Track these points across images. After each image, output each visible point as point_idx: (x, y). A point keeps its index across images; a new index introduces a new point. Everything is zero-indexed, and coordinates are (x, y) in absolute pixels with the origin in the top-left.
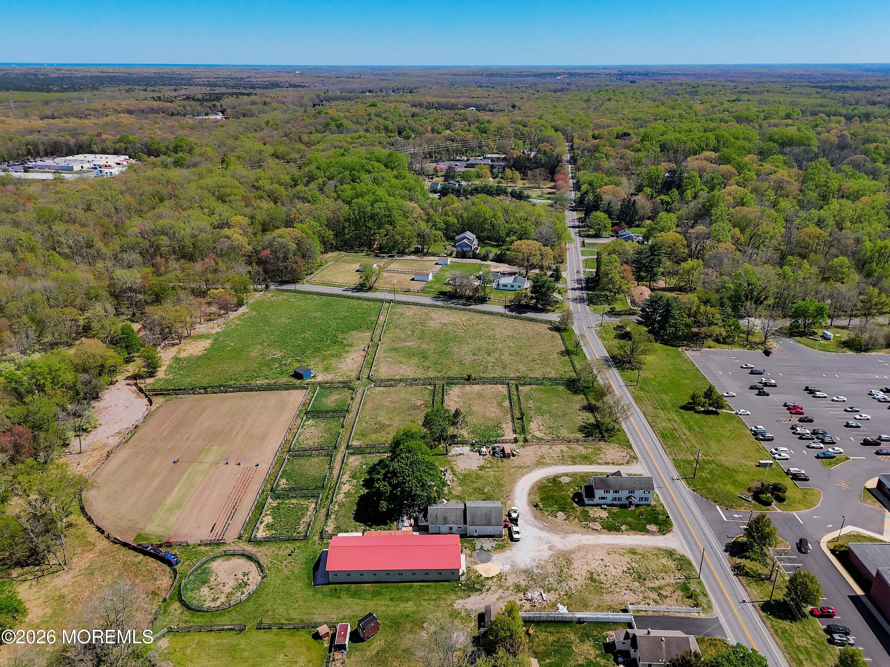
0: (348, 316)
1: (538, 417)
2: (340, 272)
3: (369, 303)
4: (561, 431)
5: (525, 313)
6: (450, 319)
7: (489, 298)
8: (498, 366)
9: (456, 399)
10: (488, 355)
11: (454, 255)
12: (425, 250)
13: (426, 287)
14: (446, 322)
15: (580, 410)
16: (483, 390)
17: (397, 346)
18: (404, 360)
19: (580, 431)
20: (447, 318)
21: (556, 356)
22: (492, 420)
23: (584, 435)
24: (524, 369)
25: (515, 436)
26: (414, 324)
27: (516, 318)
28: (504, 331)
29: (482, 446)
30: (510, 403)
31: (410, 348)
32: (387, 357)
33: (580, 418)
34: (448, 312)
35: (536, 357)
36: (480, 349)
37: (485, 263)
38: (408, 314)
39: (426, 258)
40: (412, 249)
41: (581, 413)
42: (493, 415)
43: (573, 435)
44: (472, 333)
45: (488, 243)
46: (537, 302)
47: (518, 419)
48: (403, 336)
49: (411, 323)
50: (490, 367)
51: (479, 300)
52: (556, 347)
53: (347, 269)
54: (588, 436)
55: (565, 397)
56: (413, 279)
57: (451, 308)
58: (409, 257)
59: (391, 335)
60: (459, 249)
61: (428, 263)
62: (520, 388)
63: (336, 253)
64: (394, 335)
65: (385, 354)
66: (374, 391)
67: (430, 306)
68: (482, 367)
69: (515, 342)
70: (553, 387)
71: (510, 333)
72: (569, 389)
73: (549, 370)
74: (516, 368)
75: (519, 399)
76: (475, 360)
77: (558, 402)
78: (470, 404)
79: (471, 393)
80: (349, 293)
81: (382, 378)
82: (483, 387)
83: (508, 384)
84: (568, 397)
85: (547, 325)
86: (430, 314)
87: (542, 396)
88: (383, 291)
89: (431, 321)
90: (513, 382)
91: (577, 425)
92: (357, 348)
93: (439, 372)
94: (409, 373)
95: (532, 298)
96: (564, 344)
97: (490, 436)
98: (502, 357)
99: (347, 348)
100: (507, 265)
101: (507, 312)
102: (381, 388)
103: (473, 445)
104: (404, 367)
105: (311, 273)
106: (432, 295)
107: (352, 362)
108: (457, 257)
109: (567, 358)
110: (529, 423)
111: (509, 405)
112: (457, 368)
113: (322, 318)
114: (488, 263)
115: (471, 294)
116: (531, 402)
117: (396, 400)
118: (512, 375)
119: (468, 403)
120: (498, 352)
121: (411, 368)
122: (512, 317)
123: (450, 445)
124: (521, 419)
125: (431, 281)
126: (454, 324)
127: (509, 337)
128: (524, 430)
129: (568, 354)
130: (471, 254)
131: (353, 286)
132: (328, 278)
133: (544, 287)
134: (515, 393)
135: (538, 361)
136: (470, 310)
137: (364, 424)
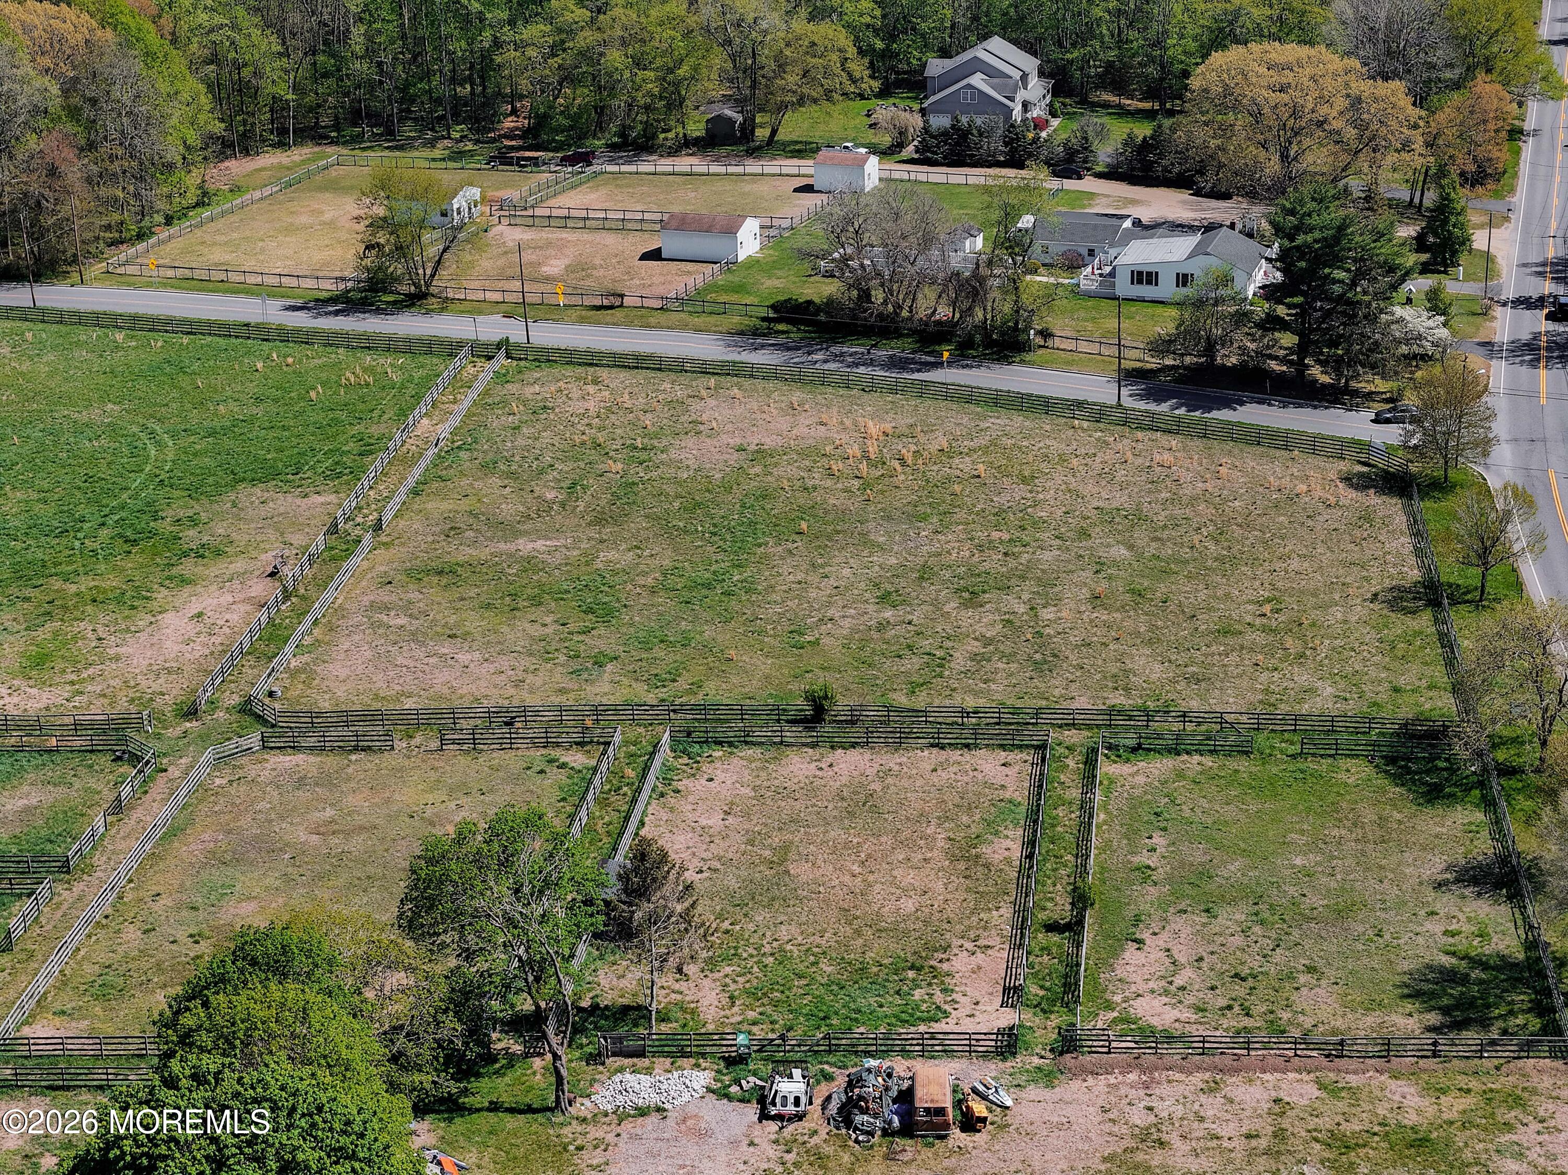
0: (250, 421)
1: (1178, 923)
2: (290, 230)
3: (385, 362)
4: (1302, 1000)
5: (1227, 403)
6: (801, 430)
7: (1046, 334)
8: (1009, 658)
9: (714, 821)
10: (966, 605)
11: (909, 151)
12: (762, 134)
13: (711, 287)
14: (770, 442)
15: (1440, 886)
16: (884, 774)
17: (466, 553)
18: (474, 622)
19: (1415, 995)
20: (783, 423)
21: (1359, 611)
22: (897, 931)
23: (1434, 1018)
24: (1157, 672)
25: (1007, 1018)
26: (593, 455)
27: (1174, 428)
28: (1089, 488)
29: (783, 1067)
30: (1031, 843)
31: (530, 564)
32: (387, 608)
33: (1435, 927)
34: (797, 396)
35: (1248, 613)
36: (925, 574)
37: (1070, 184)
38: (578, 407)
39: (753, 166)
40: (696, 128)
41: (1445, 903)
42: (908, 905)
43: (1370, 1020)
44: (904, 498)
45: (1106, 105)
46: (1303, 349)
47: (1052, 927)
48: (509, 509)
49: (573, 451)
50: (960, 661)
51: (989, 343)
52: (1374, 571)
53: (327, 217)
54: (1459, 1025)
55: (1369, 816)
56: (654, 255)
57: (823, 380)
58: (665, 165)
59: (446, 506)
60: (940, 122)
61: (763, 188)
62: (1106, 768)
63: (299, 154)
64: (465, 505)
65: (384, 596)
66: (252, 770)
67: (705, 369)
68: (912, 664)
69: (1140, 536)
70: (1311, 764)
71: (1120, 499)
72: (1400, 778)
73: (1303, 678)
74: (1113, 668)
75: (1085, 826)
76: (882, 626)
77: (1316, 843)
78: (786, 848)
79: (811, 790)
80: (302, 320)
81: (325, 705)
82: (893, 760)
83: (1042, 747)
84: (1382, 821)
85: (1343, 466)
86: (696, 405)
87: (1230, 812)
88: (478, 308)
89: (690, 442)
90: (1073, 736)
91: (1406, 966)
92: (239, 565)
93: (655, 681)
94: (481, 688)
95: (1272, 323)
96: (1418, 552)
97: (856, 1016)
98: (1047, 614)
99: (188, 567)
100: (1184, 195)
101: (1127, 402)
102: (300, 758)
103: (735, 1061)
104: (463, 658)
105: (141, 236)
106: (735, 321)
107: (191, 629)
108: (924, 159)
109: (1424, 621)
110: (1116, 952)
111: (1016, 852)
112: (765, 665)
113: (113, 430)
114: (1089, 184)
115: (944, 312)
116: (1158, 840)
117: (359, 820)
118: (1082, 702)
119: (776, 841)
120: (1027, 590)
121: (504, 662)
122: (1152, 424)
123: (595, 1058)
124: (1074, 927)
125: (752, 263)
126: (812, 453)
127: (1108, 517)
128: (1070, 985)
129: (1435, 603)
130: (996, 144)
131: (329, 287)
132: (218, 256)
133: (1336, 261)
134: (1075, 793)
135: (1251, 637)
136: (923, 390)
137: (132, 934)
